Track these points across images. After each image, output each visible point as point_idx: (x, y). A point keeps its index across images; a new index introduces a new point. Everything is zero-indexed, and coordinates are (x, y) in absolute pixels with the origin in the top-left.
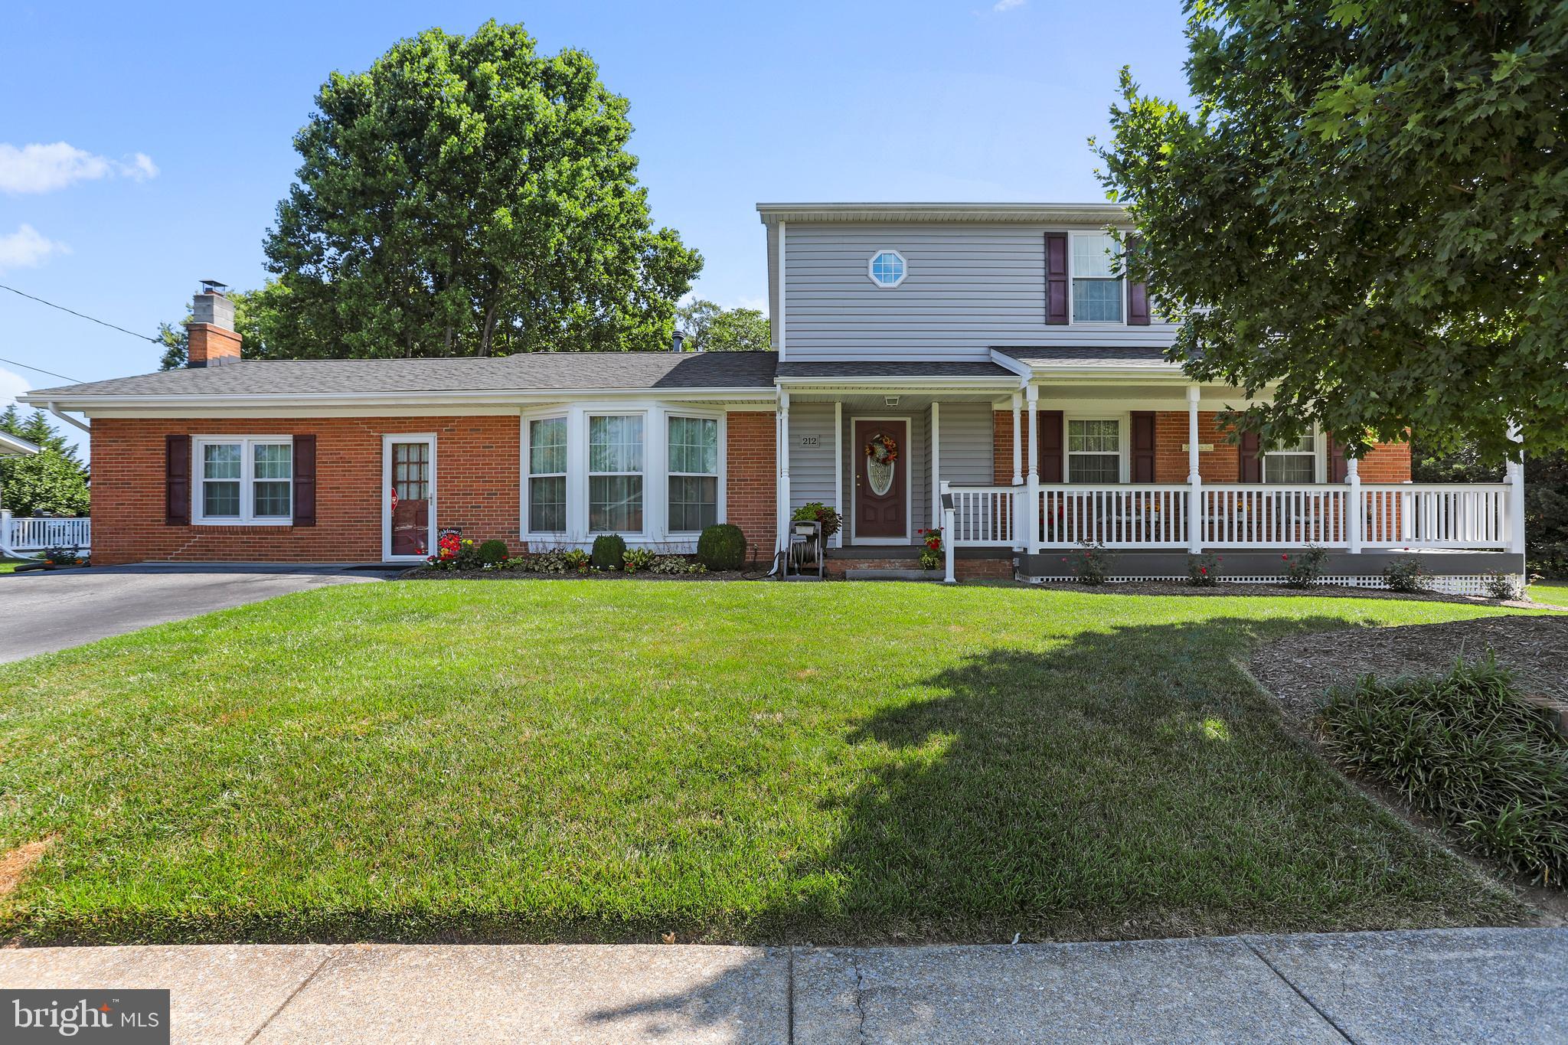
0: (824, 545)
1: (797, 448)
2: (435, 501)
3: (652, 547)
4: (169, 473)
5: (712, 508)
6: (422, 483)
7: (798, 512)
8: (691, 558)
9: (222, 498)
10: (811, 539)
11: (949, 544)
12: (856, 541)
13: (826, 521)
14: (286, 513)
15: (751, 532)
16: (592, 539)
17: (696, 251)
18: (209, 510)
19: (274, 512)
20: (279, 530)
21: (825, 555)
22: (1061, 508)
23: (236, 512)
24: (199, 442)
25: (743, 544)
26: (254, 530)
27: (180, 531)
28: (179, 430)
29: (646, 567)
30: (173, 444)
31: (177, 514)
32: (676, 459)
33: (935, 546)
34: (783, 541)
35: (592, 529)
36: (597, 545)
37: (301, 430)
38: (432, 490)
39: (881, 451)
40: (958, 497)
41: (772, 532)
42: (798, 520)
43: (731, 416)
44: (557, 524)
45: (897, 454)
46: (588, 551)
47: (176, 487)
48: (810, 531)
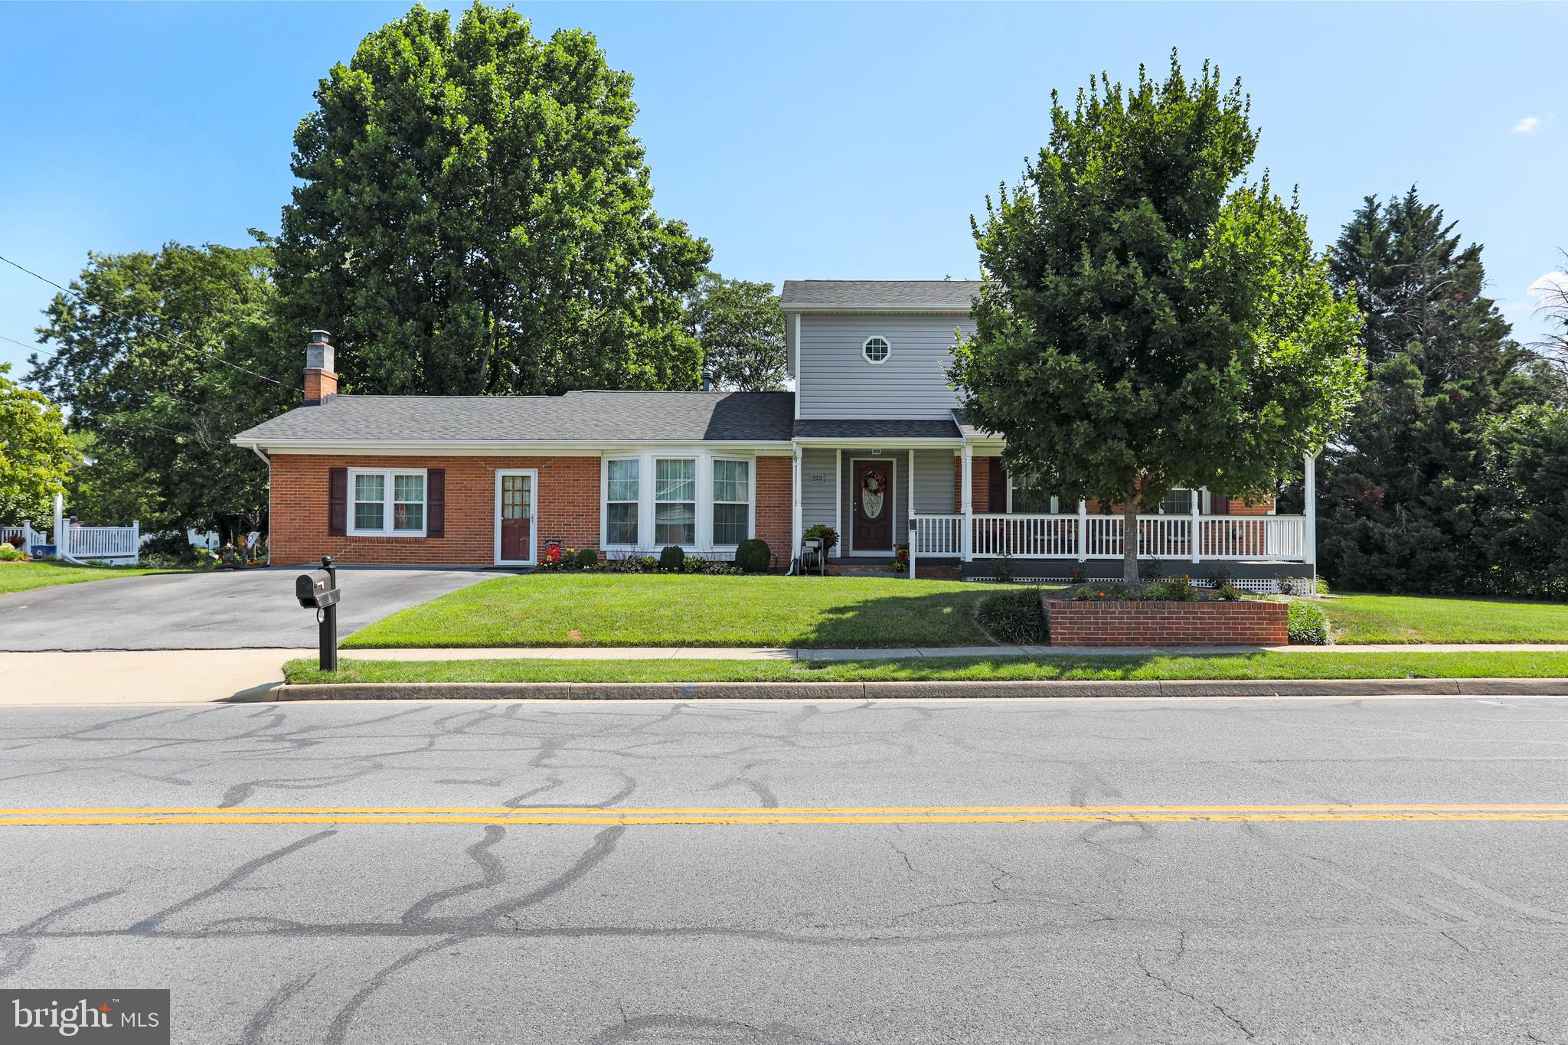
0: (826, 554)
1: (808, 483)
2: (536, 520)
3: (702, 555)
4: (332, 496)
5: (744, 528)
6: (525, 506)
7: (808, 531)
8: (731, 564)
9: (370, 515)
10: (816, 550)
11: (913, 556)
12: (853, 554)
13: (827, 537)
14: (420, 527)
15: (773, 545)
16: (660, 548)
17: (705, 240)
18: (359, 525)
19: (409, 526)
20: (416, 540)
21: (826, 562)
22: (1002, 530)
23: (380, 526)
24: (353, 472)
25: (768, 554)
26: (397, 540)
27: (340, 540)
28: (339, 464)
29: (701, 567)
30: (335, 475)
31: (336, 528)
32: (719, 491)
33: (903, 557)
34: (797, 551)
35: (658, 541)
36: (664, 553)
37: (434, 465)
38: (533, 511)
39: (874, 484)
40: (921, 521)
41: (789, 546)
42: (808, 536)
43: (759, 459)
44: (631, 537)
45: (885, 486)
46: (658, 557)
47: (337, 507)
48: (815, 544)
